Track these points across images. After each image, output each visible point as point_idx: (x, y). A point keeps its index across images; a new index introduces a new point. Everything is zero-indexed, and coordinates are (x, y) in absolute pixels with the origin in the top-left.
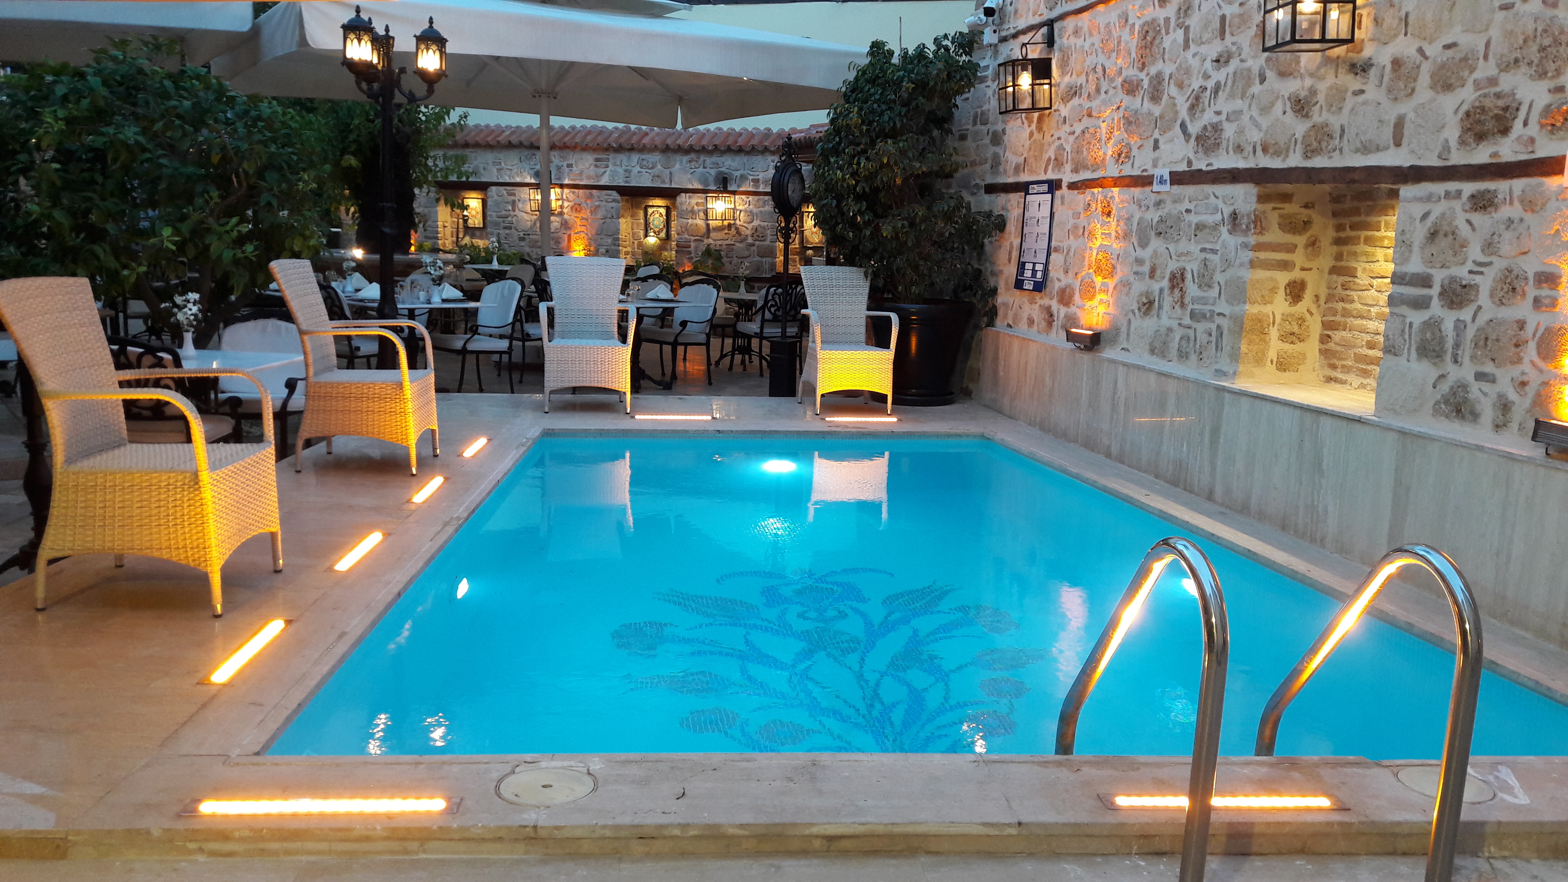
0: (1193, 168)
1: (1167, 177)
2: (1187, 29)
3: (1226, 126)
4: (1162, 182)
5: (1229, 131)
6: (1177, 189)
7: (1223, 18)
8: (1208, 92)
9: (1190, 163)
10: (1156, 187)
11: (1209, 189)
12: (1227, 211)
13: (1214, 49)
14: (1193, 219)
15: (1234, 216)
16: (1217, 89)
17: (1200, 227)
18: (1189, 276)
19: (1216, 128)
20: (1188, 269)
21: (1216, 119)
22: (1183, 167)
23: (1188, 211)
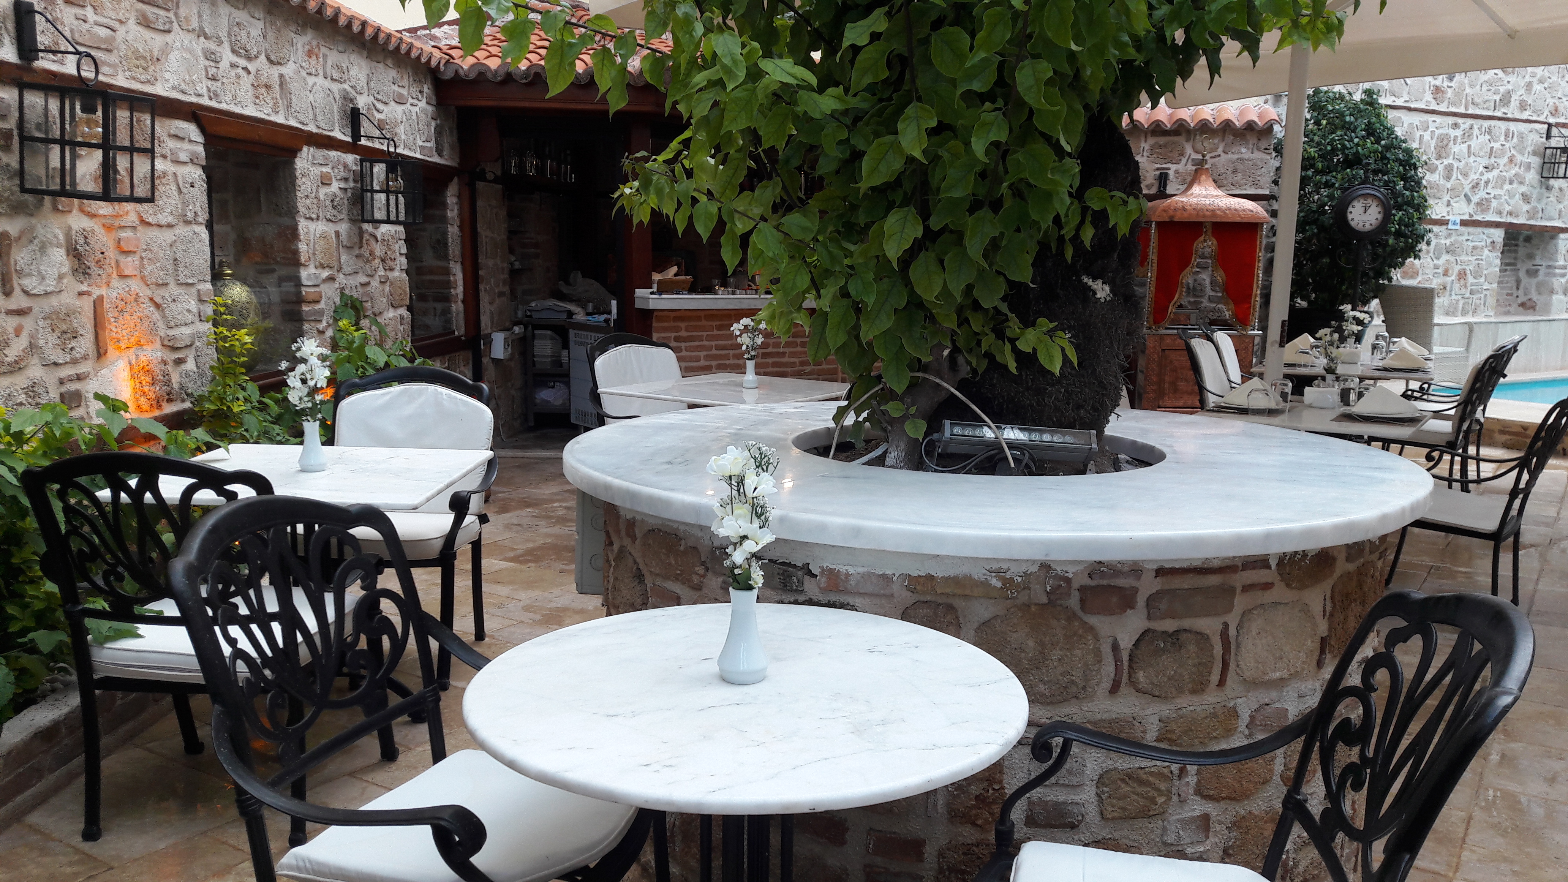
0: (1474, 218)
1: (1458, 221)
2: (1469, 146)
3: (1493, 200)
4: (1455, 223)
5: (1494, 204)
6: (1463, 229)
7: (1492, 148)
8: (1482, 182)
9: (1471, 216)
10: (1450, 226)
11: (1480, 230)
12: (1489, 241)
13: (1485, 162)
14: (1471, 244)
15: (1493, 242)
16: (1487, 182)
17: (1474, 248)
18: (1468, 272)
19: (1488, 201)
20: (1467, 268)
21: (1487, 196)
22: (1466, 217)
23: (1467, 240)
